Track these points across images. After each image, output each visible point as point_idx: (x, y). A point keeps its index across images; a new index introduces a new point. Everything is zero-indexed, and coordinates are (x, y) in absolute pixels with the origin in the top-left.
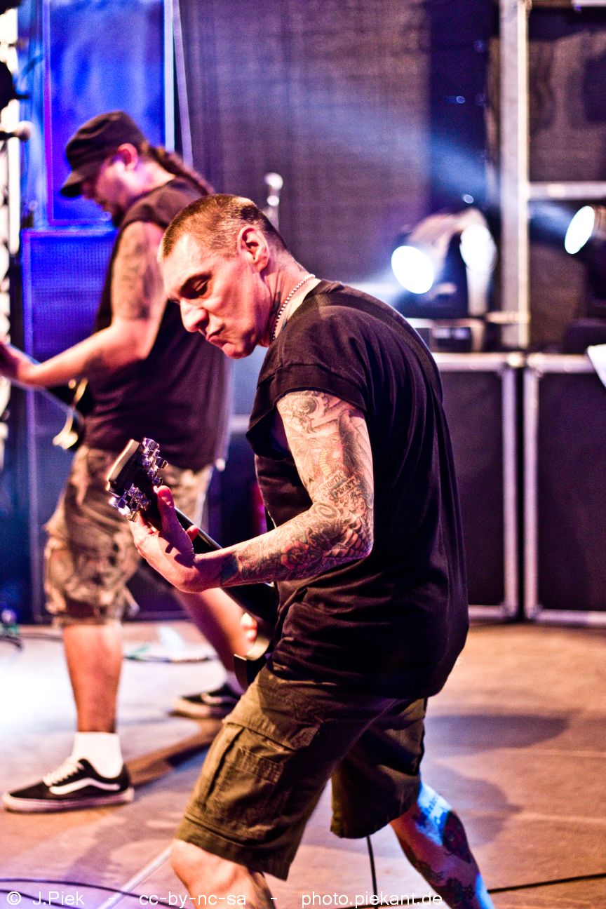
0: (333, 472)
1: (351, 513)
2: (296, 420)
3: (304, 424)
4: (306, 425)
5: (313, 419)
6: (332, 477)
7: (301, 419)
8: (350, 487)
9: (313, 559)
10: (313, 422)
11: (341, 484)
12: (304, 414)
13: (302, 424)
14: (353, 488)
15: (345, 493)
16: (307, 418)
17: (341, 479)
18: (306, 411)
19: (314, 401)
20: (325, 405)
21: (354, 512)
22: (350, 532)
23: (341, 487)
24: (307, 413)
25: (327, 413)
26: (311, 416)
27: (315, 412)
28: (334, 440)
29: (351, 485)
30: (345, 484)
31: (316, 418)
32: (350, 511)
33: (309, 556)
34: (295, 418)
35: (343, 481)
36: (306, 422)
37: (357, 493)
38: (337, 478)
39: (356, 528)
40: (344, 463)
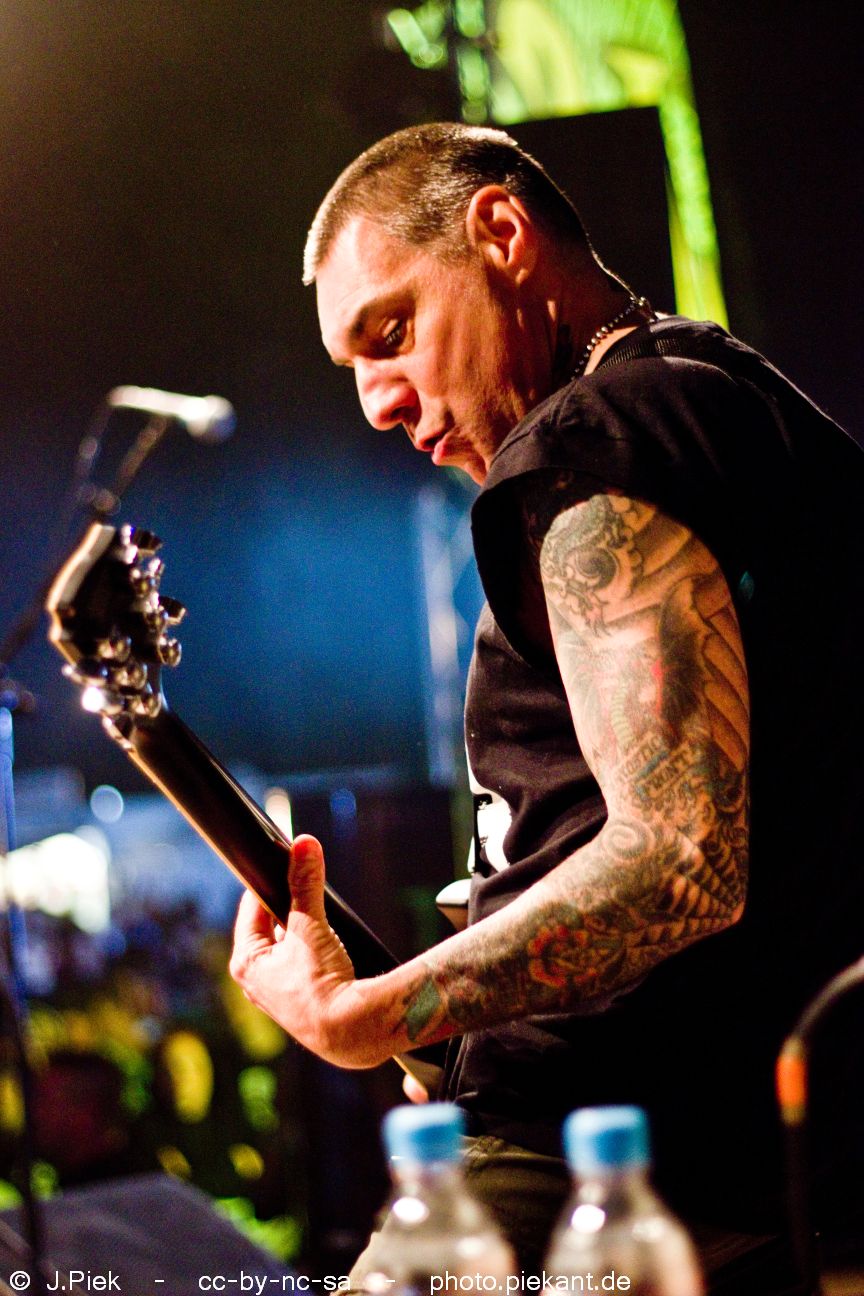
0: (640, 736)
1: (680, 835)
2: (572, 601)
3: (589, 613)
4: (591, 615)
5: (606, 603)
6: (636, 750)
7: (582, 602)
8: (676, 770)
9: (604, 959)
10: (606, 609)
11: (658, 765)
12: (588, 588)
13: (583, 614)
14: (683, 773)
15: (665, 786)
16: (593, 600)
17: (656, 754)
18: (592, 582)
19: (610, 559)
20: (634, 569)
21: (686, 830)
22: (680, 883)
23: (657, 771)
24: (595, 587)
25: (638, 591)
26: (602, 594)
27: (610, 589)
28: (646, 656)
29: (680, 765)
30: (665, 764)
31: (614, 601)
32: (679, 829)
33: (592, 952)
34: (569, 596)
35: (661, 758)
36: (591, 609)
37: (694, 782)
38: (647, 753)
39: (694, 871)
40: (662, 716)
